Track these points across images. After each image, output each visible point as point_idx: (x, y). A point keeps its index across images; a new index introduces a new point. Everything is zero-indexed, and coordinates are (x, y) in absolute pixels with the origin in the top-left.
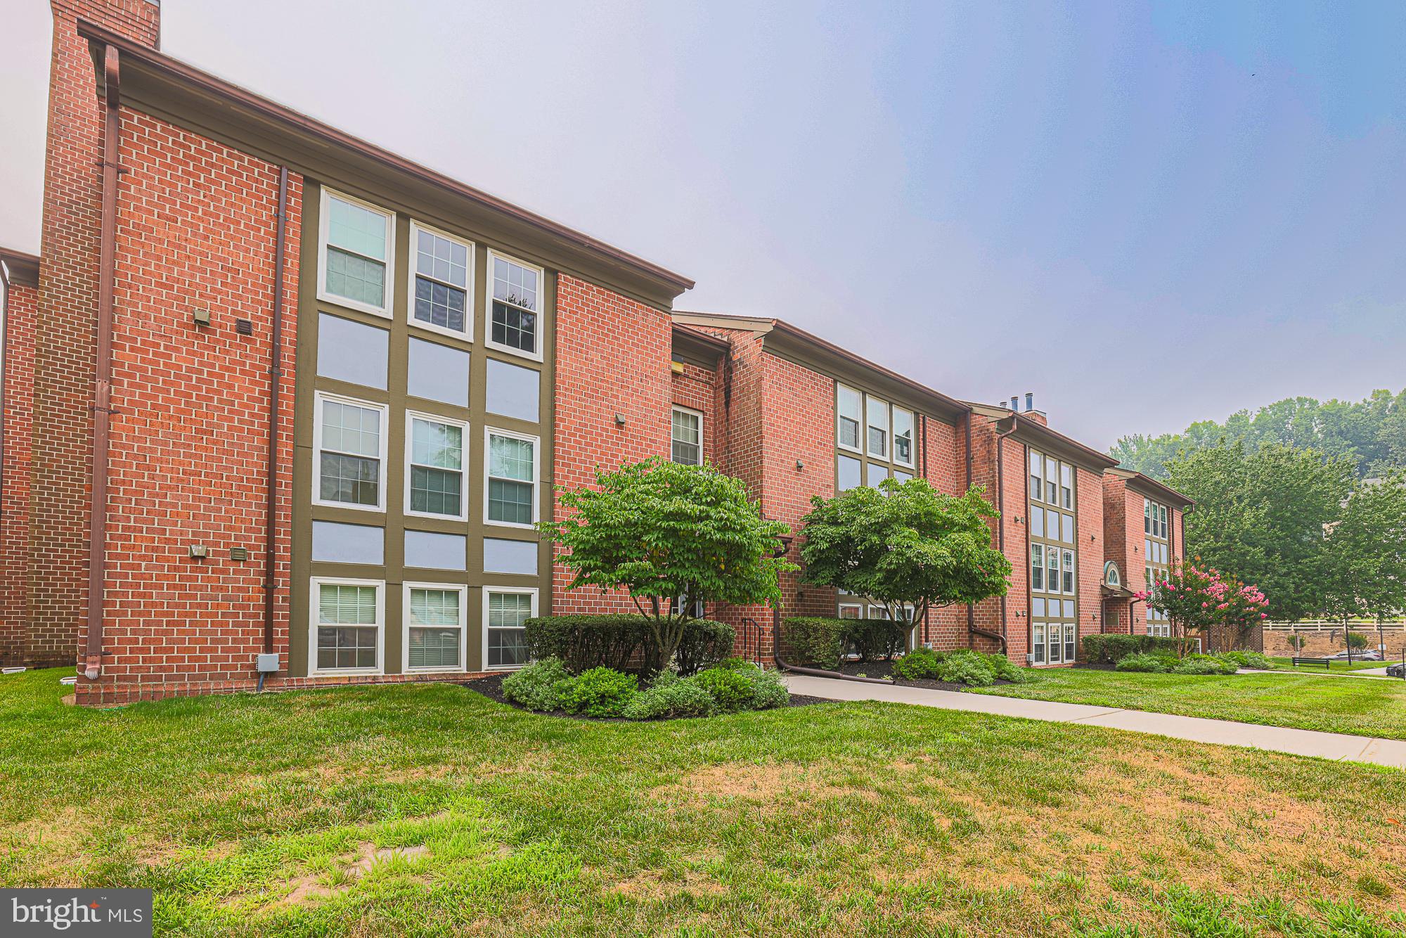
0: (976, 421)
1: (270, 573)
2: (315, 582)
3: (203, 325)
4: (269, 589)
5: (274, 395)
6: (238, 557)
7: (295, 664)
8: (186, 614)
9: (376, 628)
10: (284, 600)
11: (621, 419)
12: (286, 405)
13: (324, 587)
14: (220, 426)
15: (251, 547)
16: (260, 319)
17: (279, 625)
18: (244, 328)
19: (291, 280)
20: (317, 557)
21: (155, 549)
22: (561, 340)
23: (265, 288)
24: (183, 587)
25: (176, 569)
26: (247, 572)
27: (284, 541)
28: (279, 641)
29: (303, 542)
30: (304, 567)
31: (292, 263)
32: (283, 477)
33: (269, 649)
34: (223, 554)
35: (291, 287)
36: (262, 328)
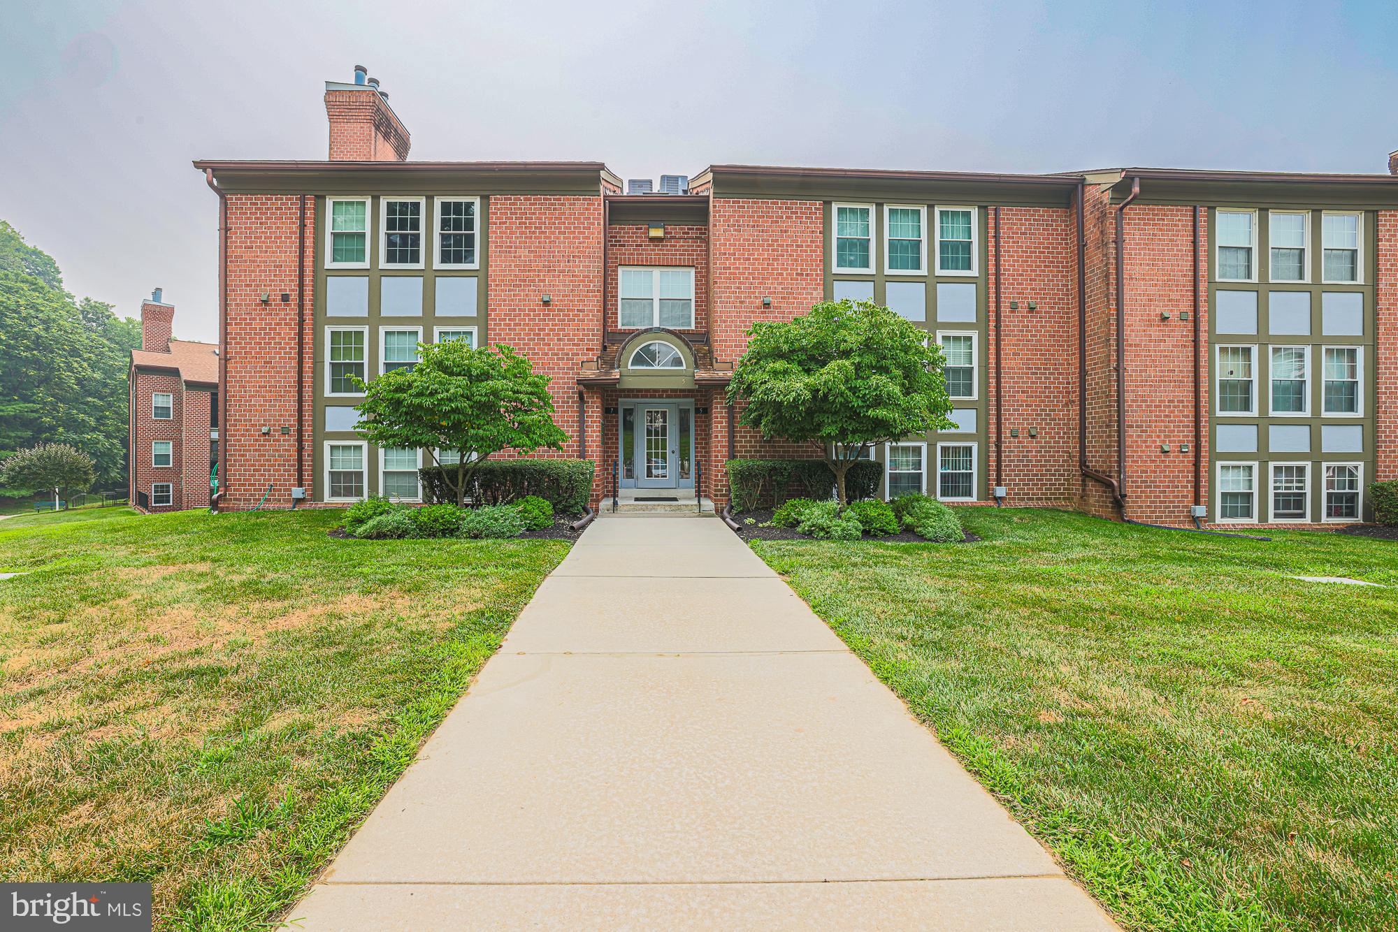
0: (1091, 193)
1: (300, 440)
2: (327, 445)
3: (265, 302)
4: (300, 449)
5: (301, 334)
6: (285, 431)
7: (317, 495)
8: (262, 465)
9: (362, 472)
10: (309, 455)
11: (546, 299)
12: (308, 338)
13: (332, 447)
14: (275, 358)
15: (291, 425)
16: (293, 290)
17: (306, 470)
18: (285, 298)
19: (308, 262)
20: (329, 428)
21: (247, 430)
22: (492, 248)
23: (295, 271)
24: (260, 450)
25: (256, 440)
26: (289, 440)
27: (308, 421)
28: (307, 480)
29: (319, 420)
30: (320, 434)
31: (309, 252)
32: (307, 382)
33: (300, 485)
34: (277, 431)
35: (309, 266)
36: (294, 296)
